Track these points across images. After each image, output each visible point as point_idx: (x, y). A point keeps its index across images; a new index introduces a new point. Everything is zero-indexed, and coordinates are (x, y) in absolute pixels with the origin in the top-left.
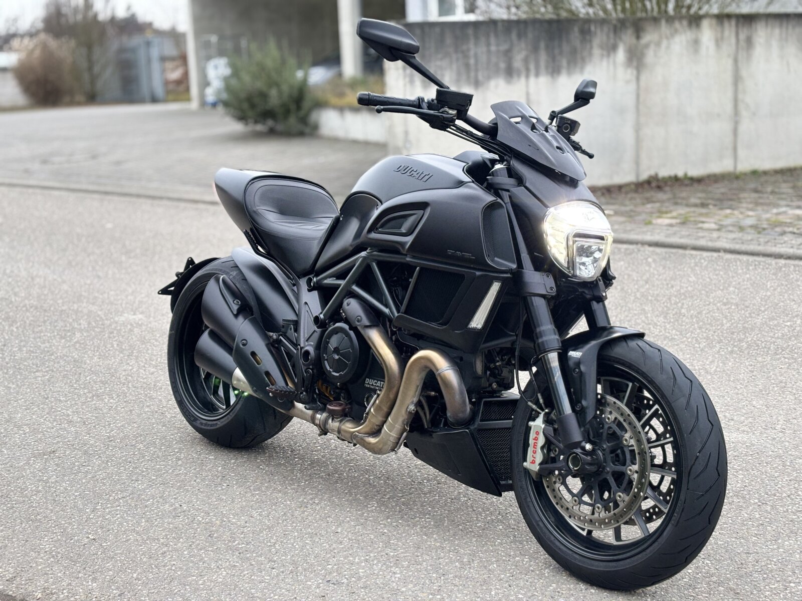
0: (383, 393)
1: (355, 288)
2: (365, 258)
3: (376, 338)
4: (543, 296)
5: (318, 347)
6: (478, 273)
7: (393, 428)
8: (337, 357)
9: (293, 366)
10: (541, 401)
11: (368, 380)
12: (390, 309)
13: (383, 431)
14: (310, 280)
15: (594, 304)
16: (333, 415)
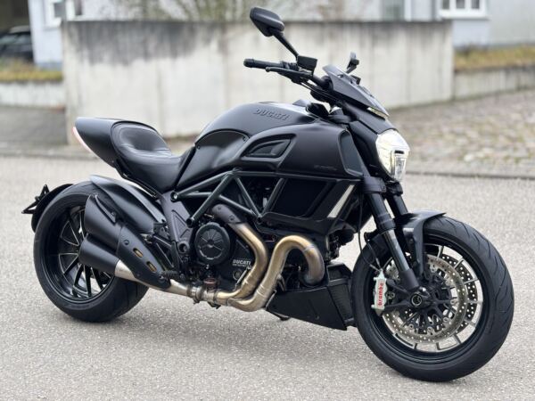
0: (254, 268)
1: (221, 197)
2: (230, 176)
3: (245, 230)
4: (379, 193)
5: (192, 241)
6: (338, 180)
7: (264, 292)
8: (211, 246)
9: (170, 257)
10: (378, 263)
11: (234, 261)
12: (253, 210)
13: (255, 295)
14: (172, 195)
15: (395, 197)
16: (207, 288)
